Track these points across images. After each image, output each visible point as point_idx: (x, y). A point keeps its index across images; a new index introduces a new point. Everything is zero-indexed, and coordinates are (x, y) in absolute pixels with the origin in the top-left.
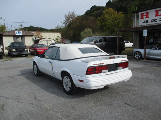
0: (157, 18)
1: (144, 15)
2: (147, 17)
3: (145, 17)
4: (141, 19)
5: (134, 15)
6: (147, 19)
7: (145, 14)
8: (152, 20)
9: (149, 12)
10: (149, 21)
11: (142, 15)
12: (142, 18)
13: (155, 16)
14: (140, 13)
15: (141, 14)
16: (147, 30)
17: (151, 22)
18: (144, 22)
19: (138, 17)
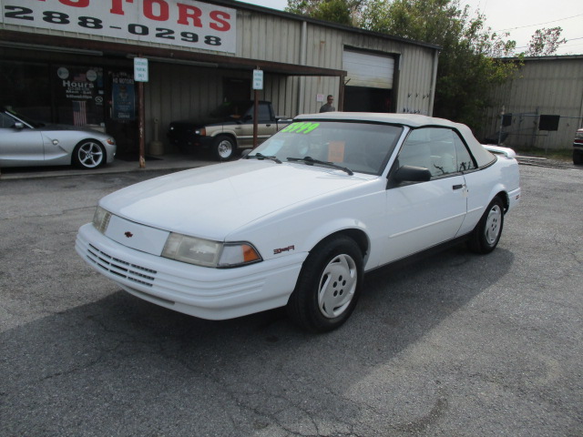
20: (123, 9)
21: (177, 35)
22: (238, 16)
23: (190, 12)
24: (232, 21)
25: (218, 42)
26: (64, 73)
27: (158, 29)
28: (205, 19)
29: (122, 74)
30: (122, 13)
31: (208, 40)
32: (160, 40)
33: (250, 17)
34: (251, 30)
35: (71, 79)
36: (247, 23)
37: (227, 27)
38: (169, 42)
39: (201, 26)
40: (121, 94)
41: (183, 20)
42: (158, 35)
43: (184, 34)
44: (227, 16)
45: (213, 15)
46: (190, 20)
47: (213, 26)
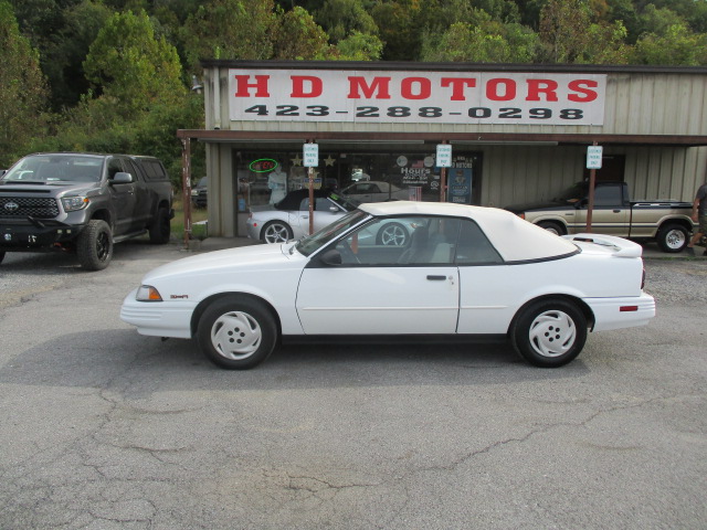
0: (296, 102)
1: (250, 82)
2: (263, 92)
3: (252, 91)
4: (237, 95)
5: (206, 72)
6: (261, 101)
7: (252, 81)
8: (283, 107)
9: (268, 77)
10: (272, 110)
11: (242, 81)
12: (242, 92)
13: (292, 96)
14: (233, 73)
15: (237, 77)
16: (316, 146)
17: (278, 114)
18: (250, 110)
19: (223, 84)
20: (464, 95)
21: (525, 114)
22: (609, 82)
23: (543, 86)
24: (600, 90)
25: (578, 114)
26: (402, 161)
27: (501, 110)
28: (563, 91)
29: (462, 158)
30: (463, 99)
31: (565, 114)
32: (504, 121)
33: (629, 80)
34: (629, 96)
35: (409, 166)
36: (623, 89)
37: (592, 96)
38: (515, 121)
39: (556, 99)
40: (457, 179)
41: (532, 96)
42: (501, 116)
43: (533, 111)
44: (594, 84)
45: (573, 85)
46: (542, 96)
47: (571, 97)
